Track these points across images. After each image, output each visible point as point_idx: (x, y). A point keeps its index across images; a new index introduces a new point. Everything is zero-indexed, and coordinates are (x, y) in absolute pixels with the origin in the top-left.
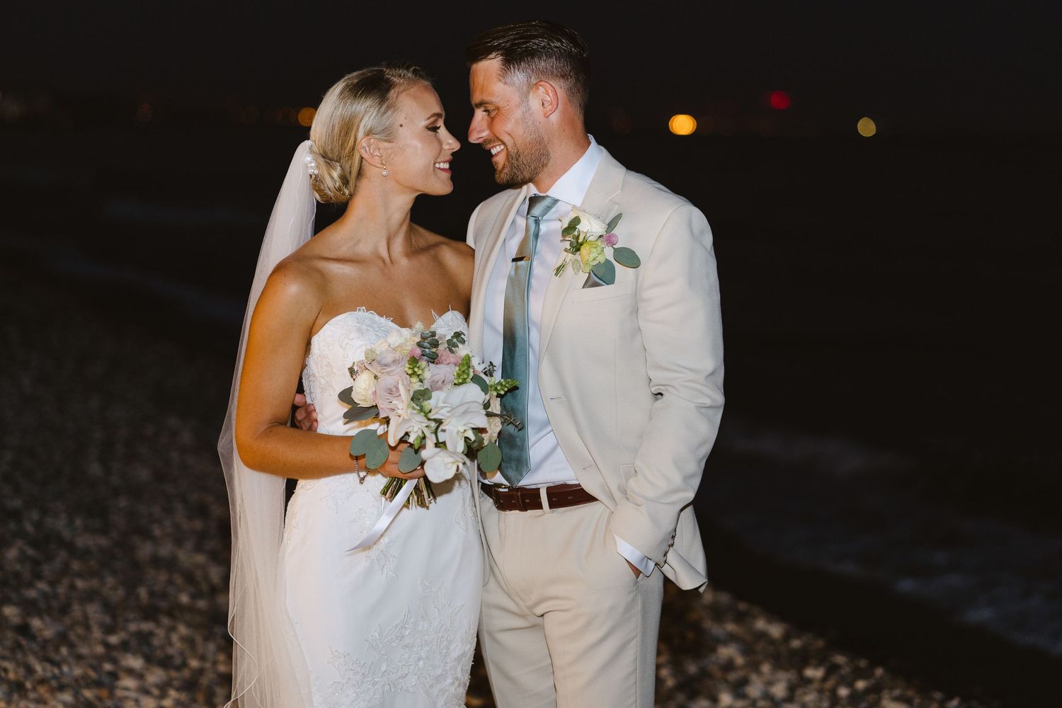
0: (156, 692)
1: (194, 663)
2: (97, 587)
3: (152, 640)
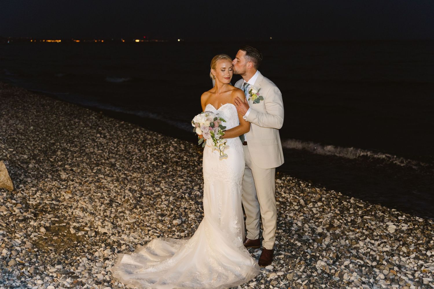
0: (111, 182)
2: (82, 160)
3: (102, 171)
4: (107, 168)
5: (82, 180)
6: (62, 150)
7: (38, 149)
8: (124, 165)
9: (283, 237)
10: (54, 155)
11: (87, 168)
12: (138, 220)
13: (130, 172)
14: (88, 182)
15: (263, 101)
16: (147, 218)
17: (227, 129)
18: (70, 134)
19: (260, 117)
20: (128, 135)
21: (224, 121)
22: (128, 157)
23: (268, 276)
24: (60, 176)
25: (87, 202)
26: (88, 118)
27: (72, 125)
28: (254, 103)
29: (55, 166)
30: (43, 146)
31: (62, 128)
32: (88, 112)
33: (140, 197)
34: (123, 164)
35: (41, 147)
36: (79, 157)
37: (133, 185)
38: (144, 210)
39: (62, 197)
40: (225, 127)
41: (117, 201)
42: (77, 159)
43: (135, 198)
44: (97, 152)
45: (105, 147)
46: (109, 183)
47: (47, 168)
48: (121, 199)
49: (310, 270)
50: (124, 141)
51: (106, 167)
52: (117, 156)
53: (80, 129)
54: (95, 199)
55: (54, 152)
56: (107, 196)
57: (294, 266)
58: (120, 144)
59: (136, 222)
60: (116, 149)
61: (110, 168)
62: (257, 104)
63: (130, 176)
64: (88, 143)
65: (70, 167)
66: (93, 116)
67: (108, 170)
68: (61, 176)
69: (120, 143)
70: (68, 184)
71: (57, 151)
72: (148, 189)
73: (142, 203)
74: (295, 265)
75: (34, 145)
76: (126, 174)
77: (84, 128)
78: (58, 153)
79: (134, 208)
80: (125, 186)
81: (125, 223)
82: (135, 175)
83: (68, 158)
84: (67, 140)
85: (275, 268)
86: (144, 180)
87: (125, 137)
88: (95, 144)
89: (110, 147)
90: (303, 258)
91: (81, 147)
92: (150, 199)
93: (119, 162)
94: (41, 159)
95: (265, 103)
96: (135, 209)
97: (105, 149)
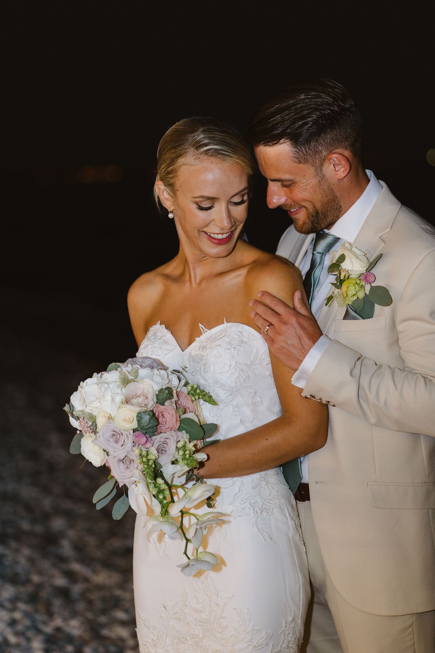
1: (36, 578)
15: (387, 309)
17: (221, 435)
19: (365, 382)
21: (210, 400)
28: (347, 316)
40: (214, 428)
62: (362, 321)
95: (399, 318)
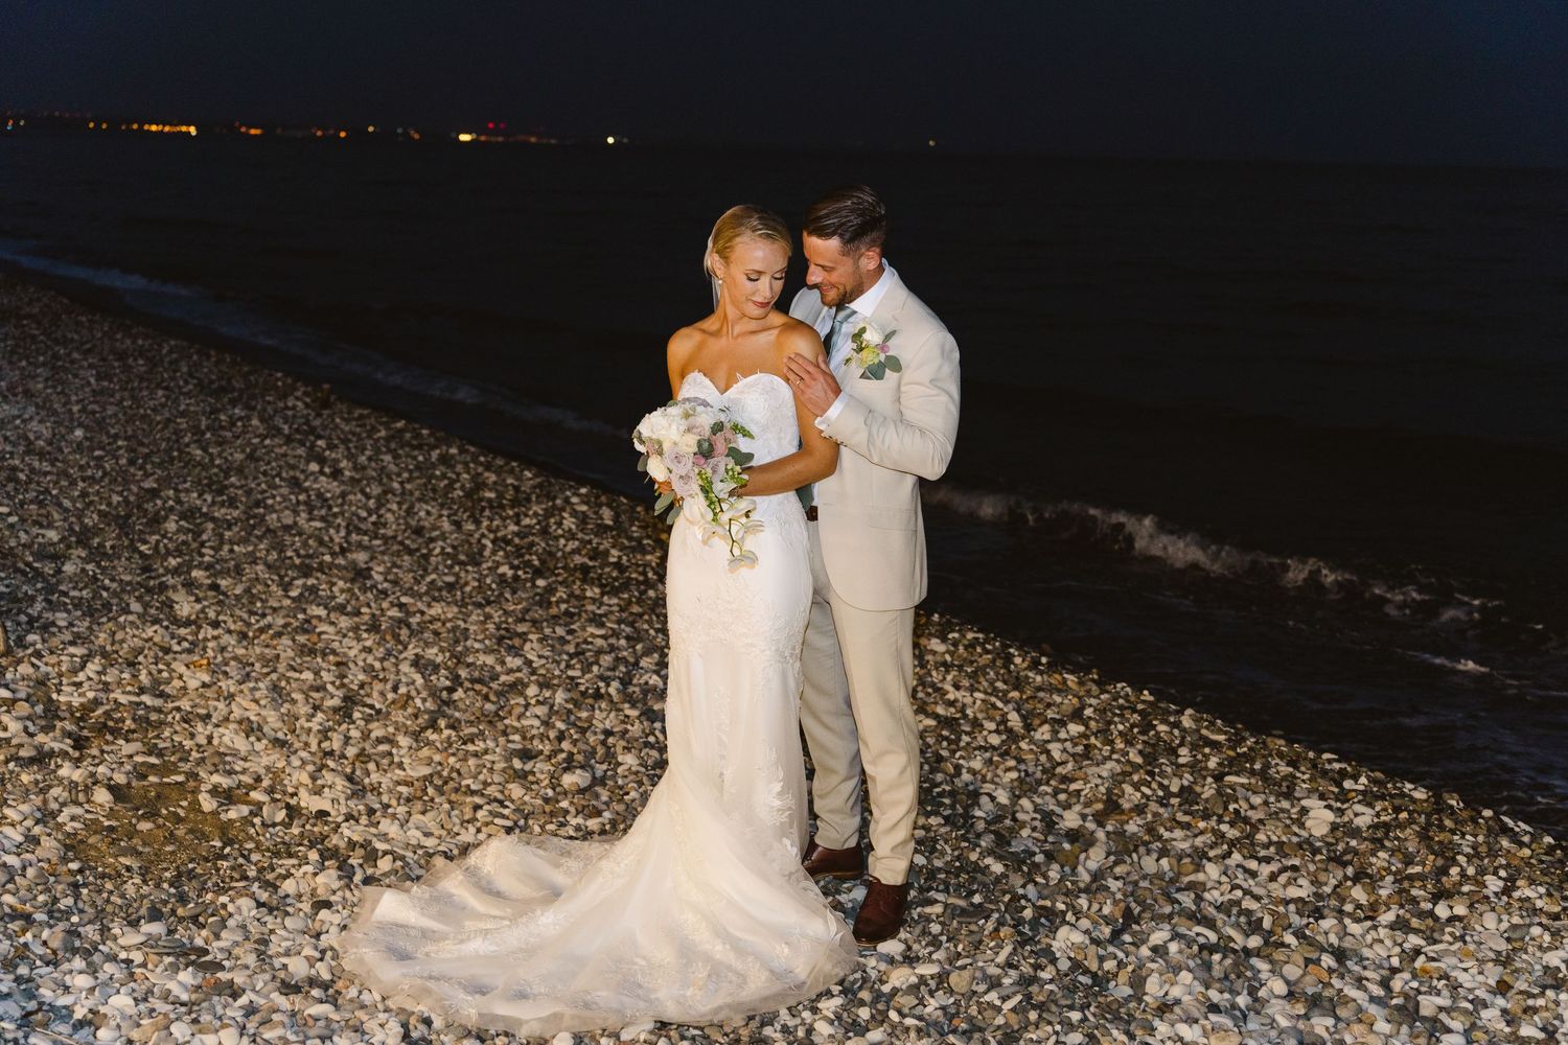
0: (351, 634)
2: (253, 552)
3: (320, 593)
4: (341, 583)
5: (249, 625)
6: (183, 516)
7: (99, 511)
8: (401, 575)
9: (941, 842)
10: (154, 533)
11: (270, 582)
12: (439, 768)
13: (421, 598)
14: (271, 632)
16: (472, 762)
18: (212, 460)
20: (418, 467)
21: (746, 434)
22: (414, 546)
23: (884, 978)
24: (171, 607)
25: (263, 702)
26: (281, 405)
27: (223, 428)
28: (863, 376)
29: (156, 570)
30: (116, 499)
31: (187, 440)
32: (280, 384)
33: (451, 690)
34: (395, 570)
35: (109, 504)
36: (244, 541)
37: (427, 644)
38: (461, 734)
39: (177, 683)
41: (369, 701)
42: (236, 548)
43: (434, 693)
44: (306, 526)
45: (335, 510)
46: (345, 636)
47: (127, 578)
48: (382, 694)
49: (1032, 961)
50: (403, 488)
51: (335, 580)
52: (378, 542)
53: (249, 443)
54: (294, 691)
55: (156, 521)
56: (333, 683)
57: (977, 945)
58: (388, 501)
59: (431, 775)
60: (374, 518)
61: (348, 585)
63: (418, 615)
64: (274, 492)
65: (208, 577)
66: (297, 399)
67: (342, 591)
68: (177, 607)
69: (390, 496)
70: (200, 637)
71: (166, 518)
72: (478, 663)
73: (457, 709)
74: (980, 942)
75: (84, 494)
76: (405, 605)
77: (262, 441)
78: (167, 525)
79: (426, 728)
80: (400, 647)
81: (395, 778)
82: (436, 610)
83: (202, 544)
84: (200, 480)
85: (909, 948)
86: (467, 629)
87: (406, 475)
88: (302, 497)
89: (354, 508)
90: (1008, 916)
91: (250, 508)
92: (486, 698)
93: (384, 563)
94: (108, 544)
96: (430, 731)
97: (335, 515)
